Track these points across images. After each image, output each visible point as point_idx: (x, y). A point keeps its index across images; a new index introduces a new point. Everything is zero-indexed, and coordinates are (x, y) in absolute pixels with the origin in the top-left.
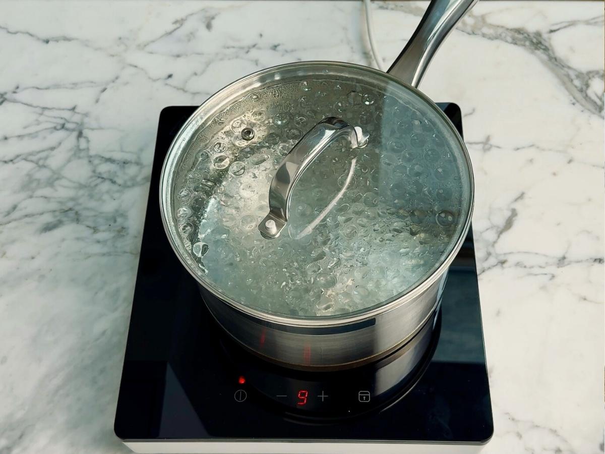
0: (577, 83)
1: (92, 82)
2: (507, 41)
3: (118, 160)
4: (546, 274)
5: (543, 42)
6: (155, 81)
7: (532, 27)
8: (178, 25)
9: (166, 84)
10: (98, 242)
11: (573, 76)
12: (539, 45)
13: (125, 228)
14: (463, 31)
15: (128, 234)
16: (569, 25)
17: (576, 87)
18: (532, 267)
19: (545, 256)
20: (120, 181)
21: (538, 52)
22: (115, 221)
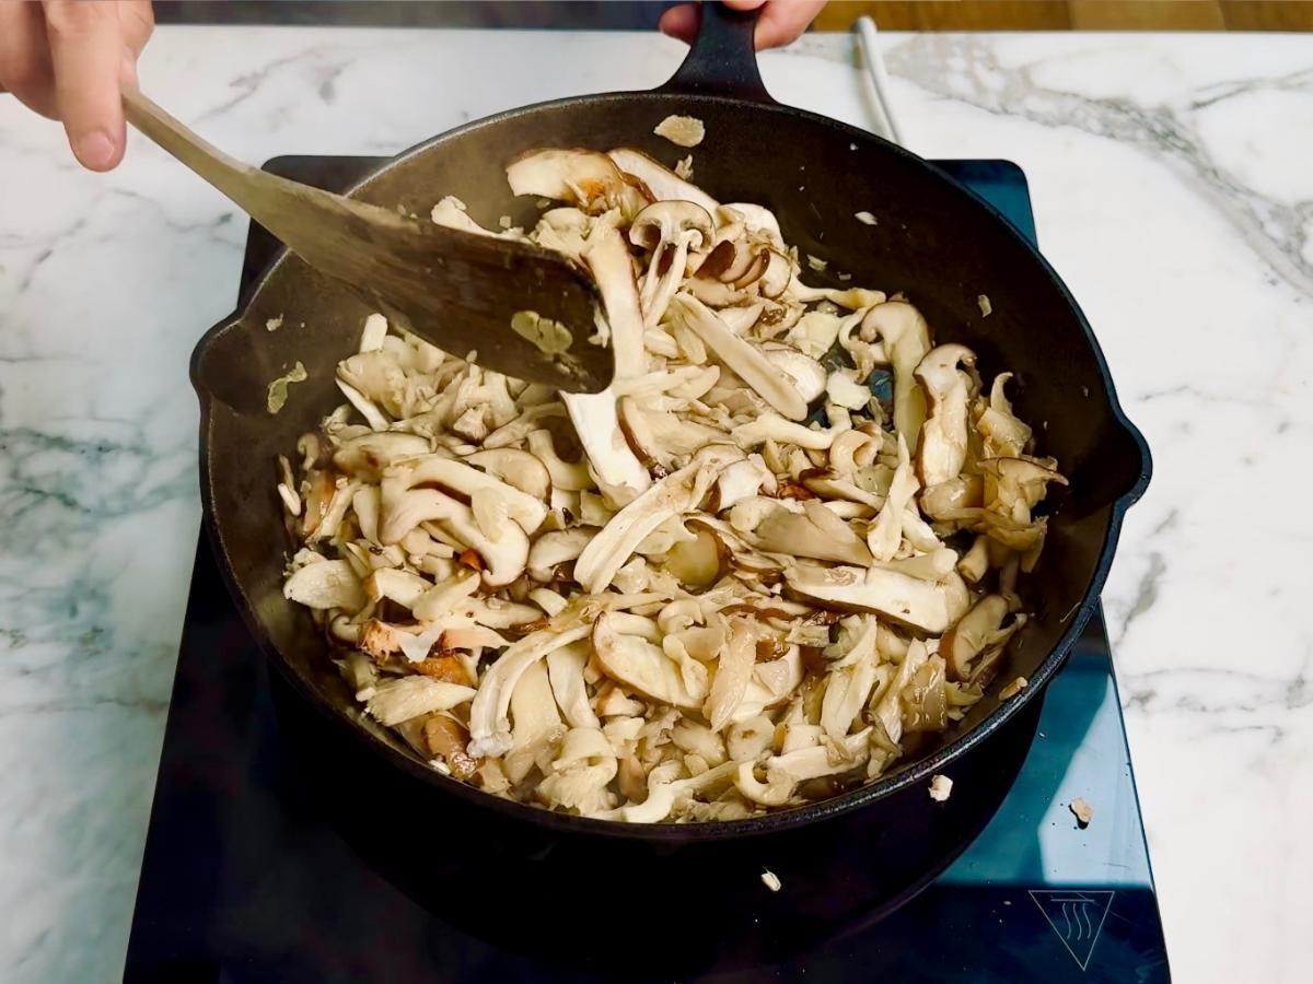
0: (1275, 230)
1: (12, 236)
2: (1088, 130)
3: (84, 443)
4: (1259, 728)
5: (1178, 131)
6: (184, 230)
7: (1148, 95)
8: (243, 89)
9: (217, 240)
10: (25, 672)
11: (1263, 215)
12: (1171, 139)
13: (101, 631)
14: (978, 106)
15: (108, 648)
16: (1239, 91)
17: (1274, 240)
18: (1220, 710)
19: (1251, 677)
20: (86, 499)
21: (1167, 155)
22: (74, 612)
